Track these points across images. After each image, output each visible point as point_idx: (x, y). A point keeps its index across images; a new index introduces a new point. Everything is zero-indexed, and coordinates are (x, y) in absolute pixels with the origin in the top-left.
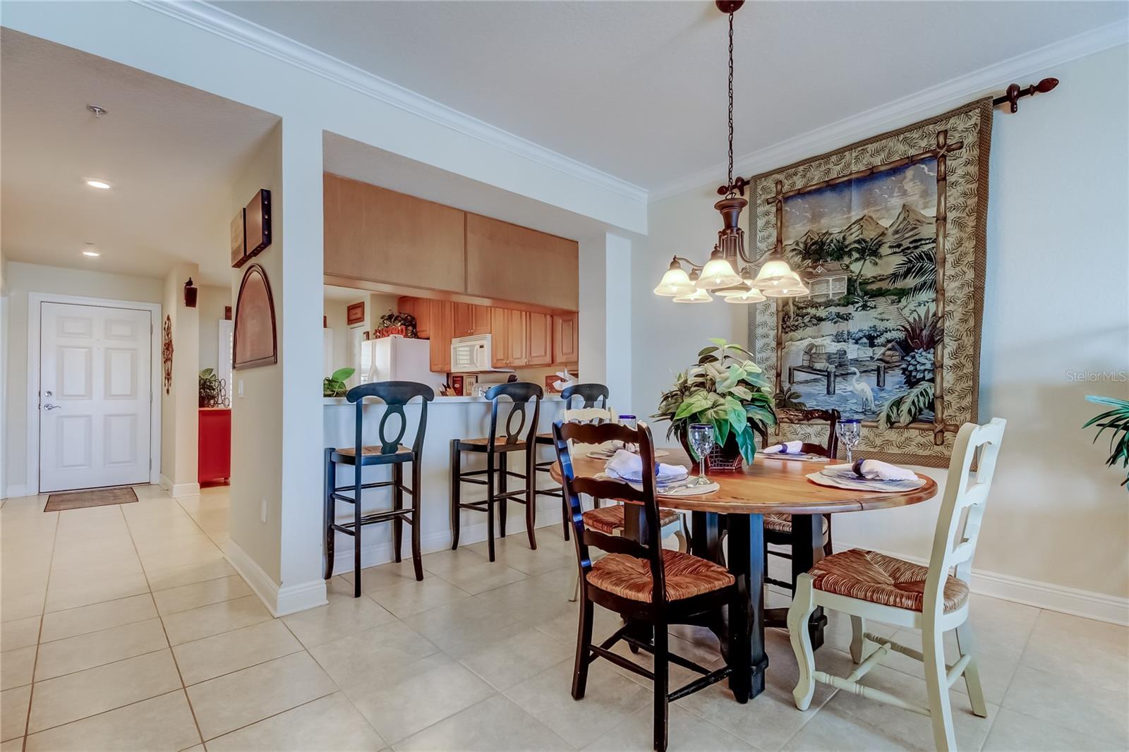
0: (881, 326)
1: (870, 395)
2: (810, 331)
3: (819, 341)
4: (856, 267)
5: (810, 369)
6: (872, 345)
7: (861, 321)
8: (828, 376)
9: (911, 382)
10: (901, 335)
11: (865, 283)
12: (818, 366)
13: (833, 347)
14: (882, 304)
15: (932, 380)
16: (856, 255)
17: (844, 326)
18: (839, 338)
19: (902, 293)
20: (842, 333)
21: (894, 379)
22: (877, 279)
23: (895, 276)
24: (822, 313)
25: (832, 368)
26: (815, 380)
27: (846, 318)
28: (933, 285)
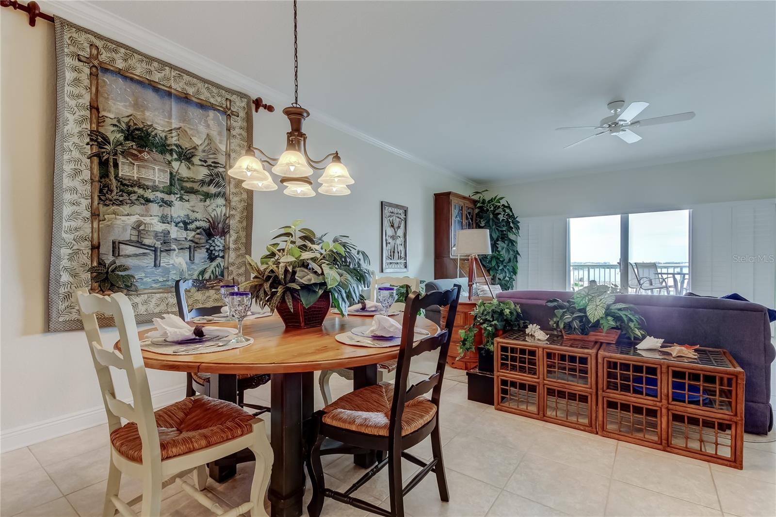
0: (193, 216)
1: (184, 266)
2: (138, 208)
3: (147, 220)
4: (176, 165)
5: (140, 244)
6: (186, 229)
7: (179, 209)
8: (155, 251)
9: (212, 258)
10: (206, 225)
11: (181, 180)
12: (147, 241)
13: (160, 227)
14: (194, 199)
15: (223, 257)
16: (175, 156)
17: (167, 210)
18: (164, 219)
19: (207, 196)
20: (166, 216)
21: (201, 255)
22: (190, 180)
23: (203, 182)
24: (149, 194)
25: (158, 244)
26: (144, 254)
27: (169, 204)
28: (223, 195)
